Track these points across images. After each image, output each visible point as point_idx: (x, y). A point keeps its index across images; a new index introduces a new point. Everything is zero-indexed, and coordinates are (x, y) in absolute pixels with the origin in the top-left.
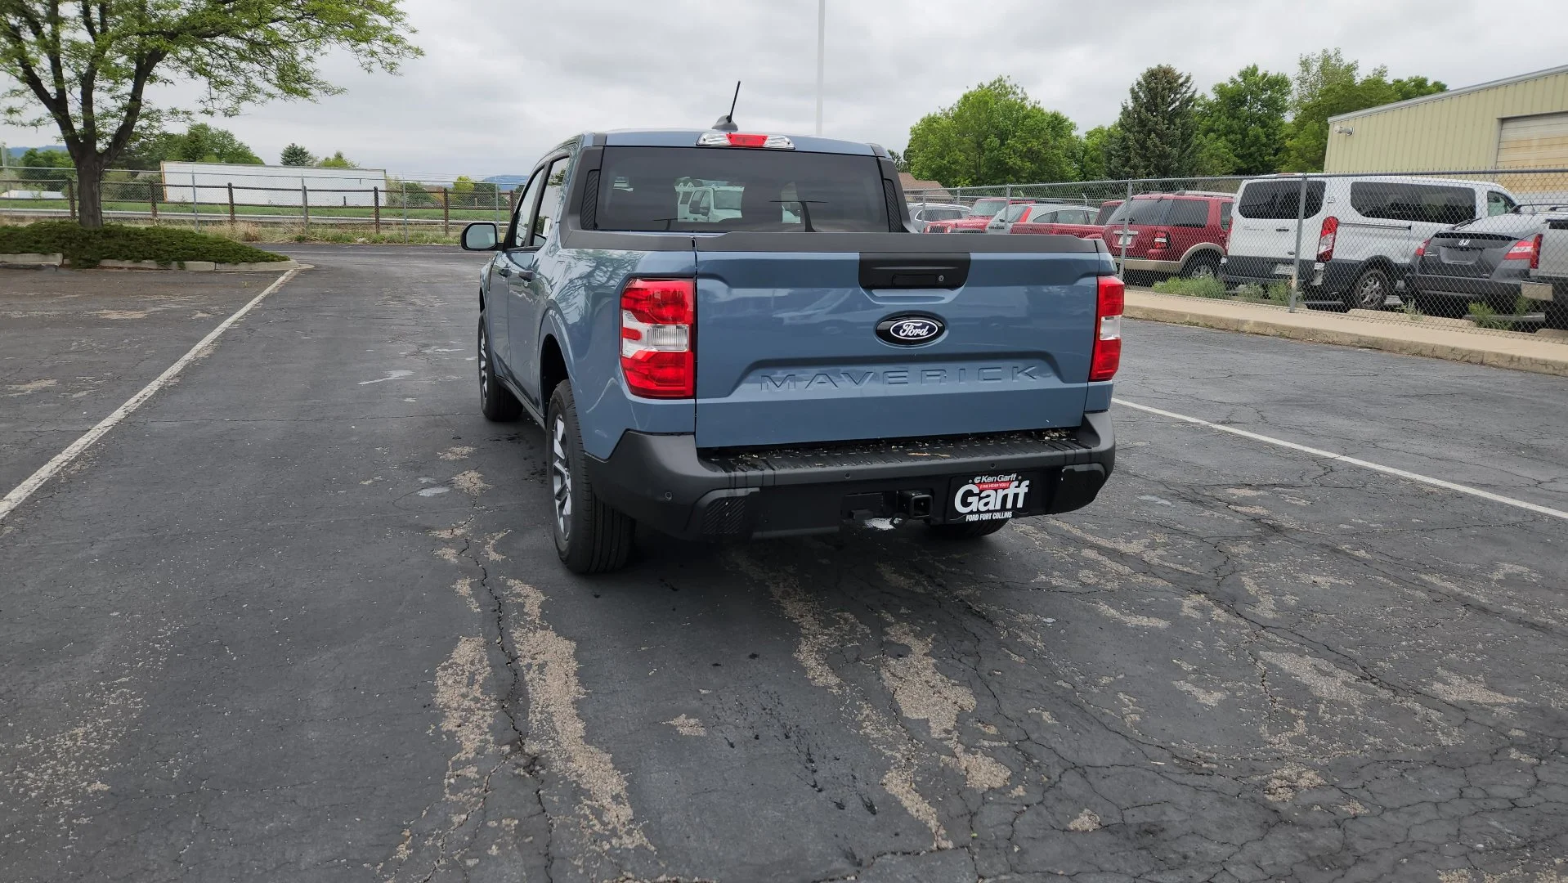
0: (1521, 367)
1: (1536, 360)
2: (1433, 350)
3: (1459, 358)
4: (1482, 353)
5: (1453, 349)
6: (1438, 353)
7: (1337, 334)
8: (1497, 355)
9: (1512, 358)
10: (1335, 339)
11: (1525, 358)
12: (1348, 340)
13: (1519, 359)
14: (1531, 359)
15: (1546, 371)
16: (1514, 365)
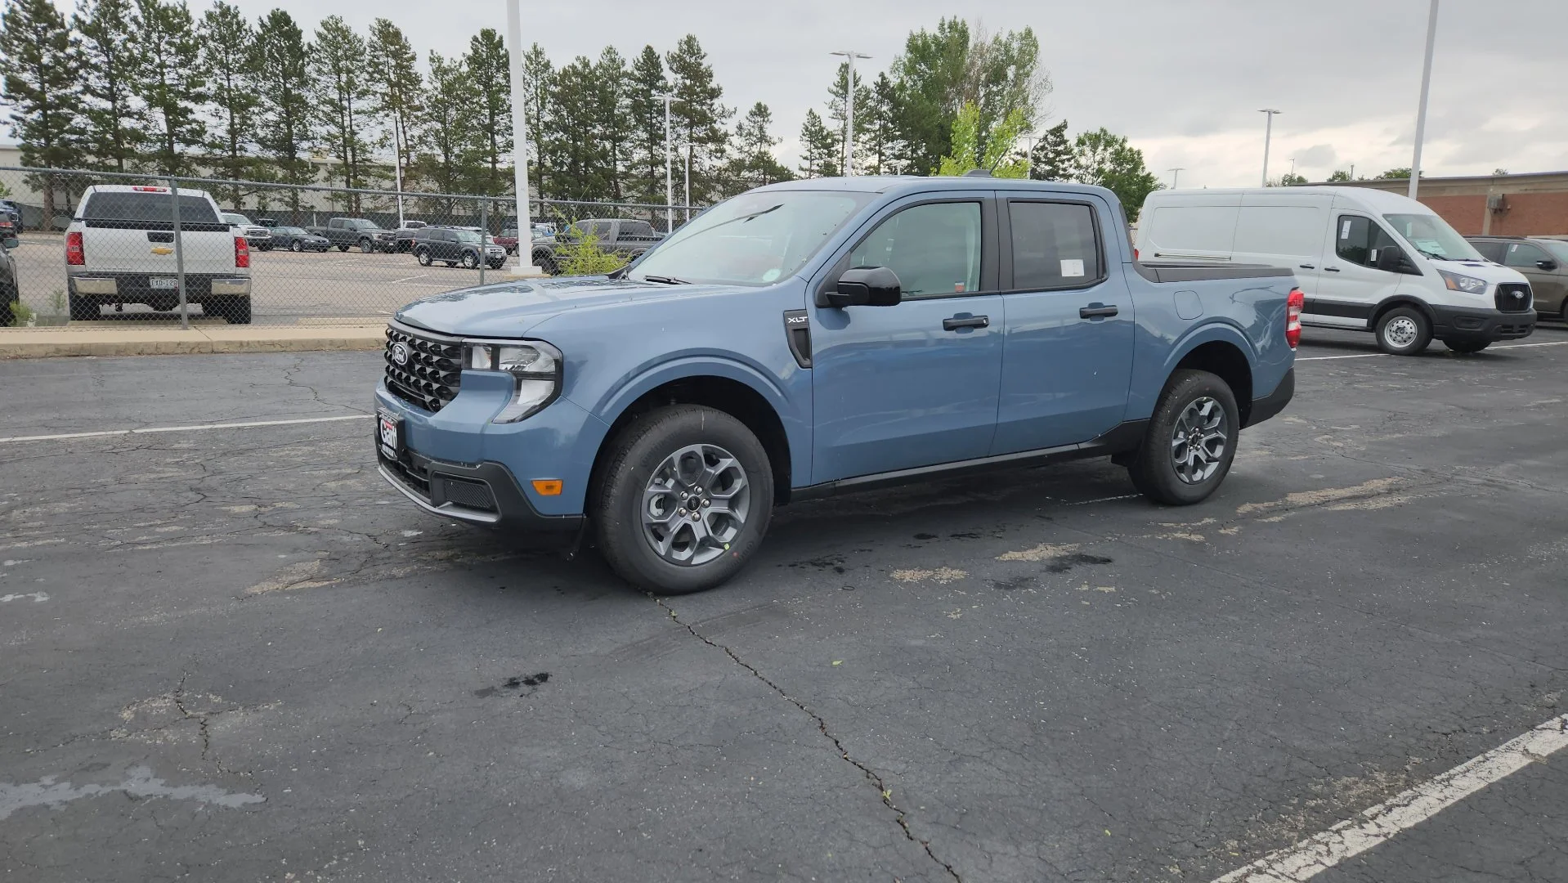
0: (251, 350)
1: (264, 342)
2: (157, 348)
3: (188, 351)
4: (212, 344)
5: (179, 344)
6: (163, 349)
7: (21, 347)
8: (227, 343)
9: (241, 344)
10: (20, 352)
11: (253, 342)
12: (42, 351)
13: (248, 343)
14: (259, 342)
15: (274, 350)
16: (245, 349)
